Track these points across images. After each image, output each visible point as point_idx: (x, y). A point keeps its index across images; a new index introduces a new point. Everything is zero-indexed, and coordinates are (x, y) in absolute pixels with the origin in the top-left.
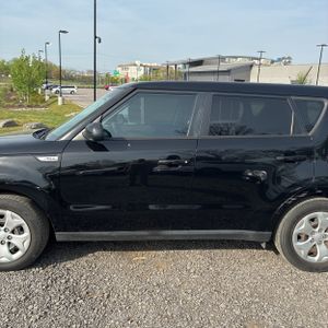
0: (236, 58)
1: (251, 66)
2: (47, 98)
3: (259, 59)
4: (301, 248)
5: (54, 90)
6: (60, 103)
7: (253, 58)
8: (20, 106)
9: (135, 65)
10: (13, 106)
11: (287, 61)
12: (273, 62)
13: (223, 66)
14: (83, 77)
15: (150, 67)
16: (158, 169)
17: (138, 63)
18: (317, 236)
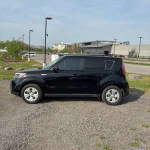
0: (105, 41)
1: (112, 45)
2: (23, 58)
3: (115, 42)
4: (108, 99)
5: (26, 54)
6: (29, 60)
7: (112, 42)
8: (12, 62)
9: (61, 44)
10: (8, 62)
11: (127, 43)
12: (121, 43)
13: (99, 45)
14: (38, 49)
15: (68, 45)
16: (70, 79)
17: (62, 43)
18: (112, 95)
